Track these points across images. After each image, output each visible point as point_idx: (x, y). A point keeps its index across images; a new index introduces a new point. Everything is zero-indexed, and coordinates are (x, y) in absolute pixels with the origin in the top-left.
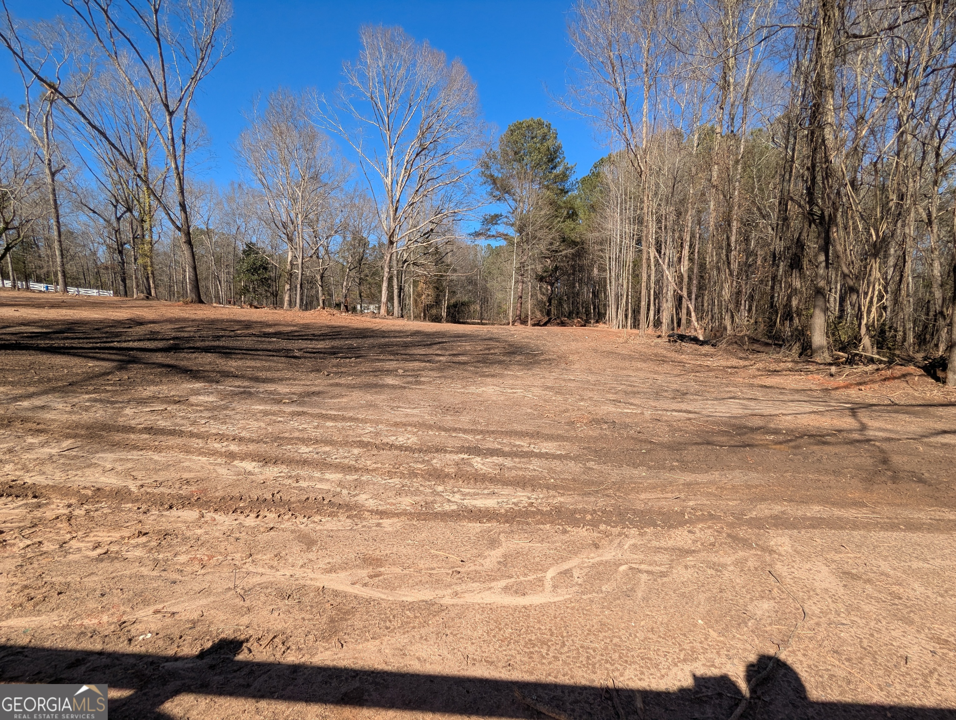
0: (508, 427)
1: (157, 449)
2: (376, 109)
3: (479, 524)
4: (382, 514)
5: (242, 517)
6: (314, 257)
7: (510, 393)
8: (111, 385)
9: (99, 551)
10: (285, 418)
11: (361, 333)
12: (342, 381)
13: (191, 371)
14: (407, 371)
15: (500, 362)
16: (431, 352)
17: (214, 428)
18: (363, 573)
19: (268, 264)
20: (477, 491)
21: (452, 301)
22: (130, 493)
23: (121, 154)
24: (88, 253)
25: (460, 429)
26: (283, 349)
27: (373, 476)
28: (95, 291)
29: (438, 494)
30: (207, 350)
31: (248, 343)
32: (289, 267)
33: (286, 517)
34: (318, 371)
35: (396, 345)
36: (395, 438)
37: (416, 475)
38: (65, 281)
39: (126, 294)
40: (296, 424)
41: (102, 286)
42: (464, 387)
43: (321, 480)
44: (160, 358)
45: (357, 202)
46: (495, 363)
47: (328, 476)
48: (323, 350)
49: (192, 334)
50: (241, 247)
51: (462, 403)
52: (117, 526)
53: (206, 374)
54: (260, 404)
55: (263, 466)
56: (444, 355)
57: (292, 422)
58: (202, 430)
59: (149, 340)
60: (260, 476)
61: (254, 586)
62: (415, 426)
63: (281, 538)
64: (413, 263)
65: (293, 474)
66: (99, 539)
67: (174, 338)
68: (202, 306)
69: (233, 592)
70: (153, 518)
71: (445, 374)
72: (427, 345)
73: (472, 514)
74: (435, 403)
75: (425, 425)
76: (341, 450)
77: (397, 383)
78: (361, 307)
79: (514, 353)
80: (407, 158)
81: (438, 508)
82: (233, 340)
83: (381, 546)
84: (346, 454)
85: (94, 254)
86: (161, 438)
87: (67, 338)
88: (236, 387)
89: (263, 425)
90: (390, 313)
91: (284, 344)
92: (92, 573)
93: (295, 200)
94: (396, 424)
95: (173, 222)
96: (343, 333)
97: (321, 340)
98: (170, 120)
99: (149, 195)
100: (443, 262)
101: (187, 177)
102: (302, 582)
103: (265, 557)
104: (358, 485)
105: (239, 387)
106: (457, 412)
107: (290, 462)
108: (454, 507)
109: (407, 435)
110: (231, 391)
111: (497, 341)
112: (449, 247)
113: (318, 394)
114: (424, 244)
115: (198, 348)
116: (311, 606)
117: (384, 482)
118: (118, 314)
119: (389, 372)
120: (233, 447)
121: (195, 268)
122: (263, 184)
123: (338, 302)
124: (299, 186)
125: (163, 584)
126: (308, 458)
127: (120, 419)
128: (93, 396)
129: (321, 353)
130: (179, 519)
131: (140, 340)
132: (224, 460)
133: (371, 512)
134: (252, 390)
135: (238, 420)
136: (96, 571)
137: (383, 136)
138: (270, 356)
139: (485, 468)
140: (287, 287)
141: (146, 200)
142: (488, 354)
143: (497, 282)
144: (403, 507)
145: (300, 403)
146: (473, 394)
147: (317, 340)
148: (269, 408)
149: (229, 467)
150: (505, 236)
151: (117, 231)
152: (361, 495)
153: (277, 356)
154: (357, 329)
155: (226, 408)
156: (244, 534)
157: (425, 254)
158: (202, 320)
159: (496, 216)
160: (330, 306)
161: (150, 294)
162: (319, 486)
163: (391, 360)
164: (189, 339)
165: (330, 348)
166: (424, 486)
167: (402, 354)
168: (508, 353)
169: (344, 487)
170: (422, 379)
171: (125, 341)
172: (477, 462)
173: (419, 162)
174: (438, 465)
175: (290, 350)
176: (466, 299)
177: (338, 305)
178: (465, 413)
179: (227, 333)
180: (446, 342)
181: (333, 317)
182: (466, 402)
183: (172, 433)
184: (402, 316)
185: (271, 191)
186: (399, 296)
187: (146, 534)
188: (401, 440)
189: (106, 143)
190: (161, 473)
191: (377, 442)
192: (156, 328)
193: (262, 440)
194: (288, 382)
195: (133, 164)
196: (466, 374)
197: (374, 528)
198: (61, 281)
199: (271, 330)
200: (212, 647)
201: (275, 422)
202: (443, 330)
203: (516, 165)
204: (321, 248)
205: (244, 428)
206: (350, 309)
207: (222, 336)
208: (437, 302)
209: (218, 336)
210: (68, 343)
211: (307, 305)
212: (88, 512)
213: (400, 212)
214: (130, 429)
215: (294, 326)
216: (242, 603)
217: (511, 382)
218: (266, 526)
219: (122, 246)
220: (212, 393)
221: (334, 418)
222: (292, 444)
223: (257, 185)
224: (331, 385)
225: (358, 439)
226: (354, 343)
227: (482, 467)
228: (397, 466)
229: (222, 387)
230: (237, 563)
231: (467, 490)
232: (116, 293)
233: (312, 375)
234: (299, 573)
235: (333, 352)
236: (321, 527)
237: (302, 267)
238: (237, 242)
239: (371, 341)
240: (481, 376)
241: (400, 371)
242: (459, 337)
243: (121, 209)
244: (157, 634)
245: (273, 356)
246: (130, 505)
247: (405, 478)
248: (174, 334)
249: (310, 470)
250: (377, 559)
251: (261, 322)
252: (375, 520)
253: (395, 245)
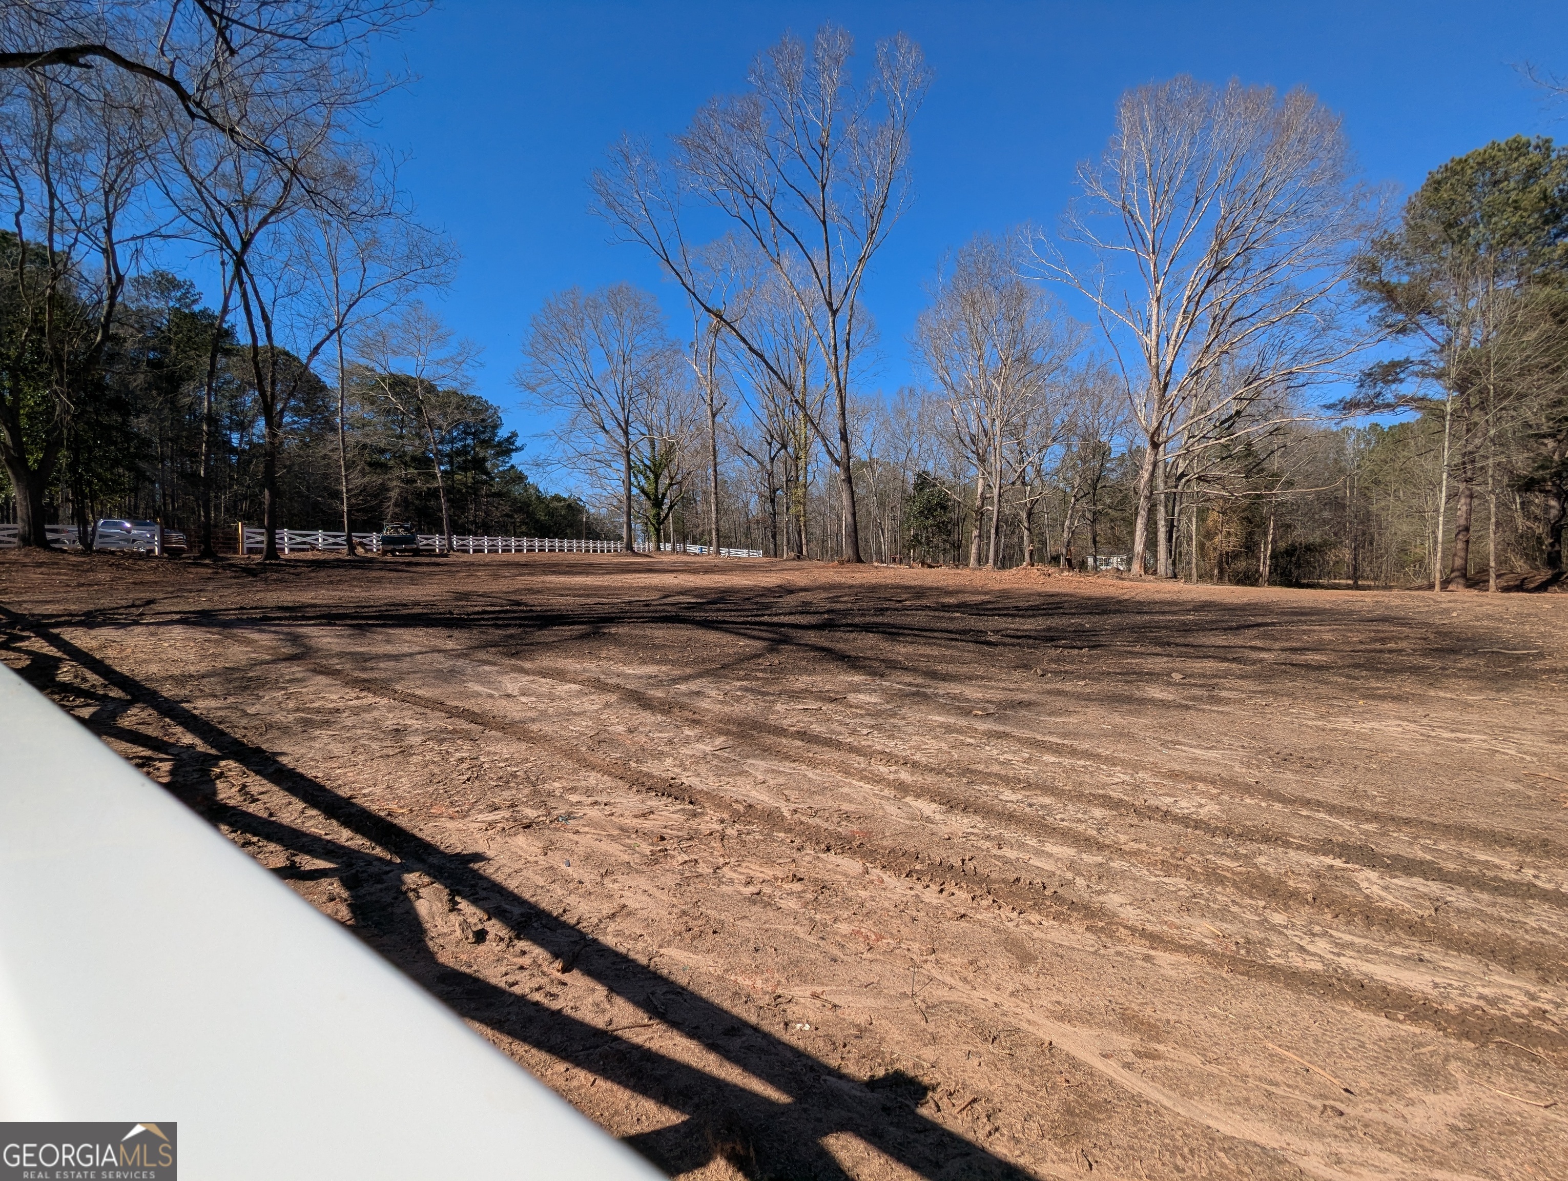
0: (1454, 818)
1: (812, 763)
2: (1131, 223)
3: (1386, 1021)
4: (1155, 940)
5: (919, 886)
6: (1018, 483)
7: (1449, 740)
8: (762, 671)
9: (752, 889)
10: (978, 740)
11: (1097, 605)
12: (1068, 686)
13: (849, 657)
14: (1191, 676)
15: (1415, 670)
16: (1240, 643)
17: (879, 742)
18: (1125, 1042)
19: (949, 500)
20: (1374, 945)
21: (1282, 545)
22: (783, 818)
23: (779, 378)
24: (741, 504)
25: (1319, 804)
26: (971, 630)
27: (1133, 864)
28: (745, 551)
29: (1273, 928)
30: (867, 628)
31: (920, 619)
32: (978, 503)
33: (984, 903)
34: (1026, 667)
35: (1165, 627)
36: (1172, 800)
37: (1221, 881)
38: (718, 541)
39: (775, 555)
40: (995, 752)
41: (751, 546)
42: (1322, 717)
43: (1039, 853)
44: (812, 637)
45: (1091, 386)
46: (1402, 671)
47: (1049, 847)
48: (1033, 633)
49: (849, 605)
50: (911, 479)
51: (1321, 749)
52: (769, 861)
53: (867, 663)
54: (940, 714)
55: (947, 812)
56: (1269, 650)
57: (988, 748)
58: (864, 743)
59: (802, 613)
60: (943, 826)
61: (941, 1003)
62: (1213, 783)
63: (977, 935)
64: (1199, 478)
65: (994, 833)
66: (752, 873)
67: (829, 612)
68: (860, 565)
69: (909, 1001)
70: (807, 858)
71: (1274, 687)
72: (1231, 629)
73: (1364, 993)
74: (1255, 743)
75: (1236, 784)
76: (1070, 807)
77: (1171, 697)
78: (1095, 561)
79: (1453, 651)
80: (1187, 293)
81: (1274, 956)
82: (901, 615)
83: (1155, 1000)
84: (1080, 816)
85: (746, 505)
86: (816, 748)
87: (719, 610)
88: (906, 684)
89: (945, 747)
90: (1149, 569)
91: (973, 622)
92: (745, 917)
93: (990, 399)
94: (1173, 775)
95: (830, 453)
96: (1066, 605)
97: (1030, 616)
98: (834, 322)
99: (805, 424)
100: (1263, 470)
101: (851, 392)
102: (1014, 1022)
103: (954, 960)
104: (1104, 874)
105: (910, 684)
106: (1309, 766)
107: (986, 812)
108: (1318, 966)
109: (1198, 798)
110: (900, 689)
111: (1403, 625)
112: (1278, 440)
113: (1027, 705)
114: (1223, 441)
115: (856, 626)
116: (1031, 1070)
117: (1153, 879)
118: (768, 579)
119: (1152, 677)
120: (905, 776)
121: (854, 515)
122: (945, 383)
123: (1054, 554)
124: (997, 377)
125: (821, 958)
126: (1015, 810)
127: (772, 717)
128: (744, 683)
129: (1030, 637)
130: (838, 869)
131: (791, 614)
132: (893, 793)
133: (1133, 930)
134: (929, 691)
135: (910, 735)
136: (748, 914)
137: (1142, 267)
138: (952, 639)
139: (1391, 898)
140: (976, 533)
141: (804, 431)
142: (1381, 651)
143: (1398, 498)
144: (1197, 936)
145: (999, 718)
146: (1347, 733)
147: (1023, 616)
148: (953, 721)
149: (900, 804)
150: (1419, 402)
151: (771, 475)
152: (1111, 895)
153: (962, 640)
154: (1090, 599)
155: (894, 715)
156: (922, 914)
157: (1223, 459)
158: (861, 586)
159: (1394, 364)
160: (1041, 560)
161: (801, 552)
162: (1035, 862)
163: (1157, 654)
164: (846, 613)
165: (1044, 630)
166: (1241, 906)
167: (1177, 645)
168: (1437, 650)
169: (1079, 873)
170: (1224, 694)
171: (776, 615)
172: (1367, 879)
173: (1215, 294)
174: (1269, 869)
175: (981, 631)
176: (1316, 537)
177: (1055, 559)
178: (1328, 771)
179: (893, 605)
180: (1273, 624)
181: (1048, 579)
182: (1331, 749)
183: (828, 743)
184: (1175, 576)
185: (956, 391)
186: (1169, 539)
187: (801, 879)
188: (1185, 806)
189: (763, 366)
190: (817, 797)
191: (1136, 803)
192: (808, 597)
193: (944, 770)
194: (979, 683)
195: (790, 388)
196: (1324, 690)
197: (1139, 963)
198: (714, 542)
199: (952, 600)
200: (887, 1077)
201: (962, 744)
202: (1264, 600)
203: (1448, 251)
204: (1029, 469)
205: (918, 748)
206: (1076, 564)
207: (887, 609)
208: (1250, 548)
209: (882, 609)
210: (720, 616)
211: (1005, 561)
212: (740, 833)
213: (1172, 392)
214: (781, 732)
215: (986, 593)
216: (923, 1023)
217: (1449, 714)
218: (954, 909)
219: (774, 492)
220: (875, 691)
221: (1057, 750)
222: (989, 784)
223: (937, 387)
224: (1050, 692)
225: (1101, 792)
226: (1087, 622)
227: (1383, 894)
228: (1179, 854)
229: (888, 684)
230: (915, 957)
231: (1348, 938)
232: (766, 554)
233: (1017, 674)
234: (1008, 1004)
235: (1050, 638)
236: (1042, 935)
237: (999, 501)
238: (907, 472)
239: (1116, 619)
240: (1364, 697)
241: (1177, 677)
242: (1302, 614)
243: (776, 446)
244: (817, 1029)
245: (957, 640)
246: (782, 835)
247: (1198, 881)
248: (828, 606)
249: (1019, 833)
250: (1149, 1024)
251: (937, 588)
252: (1139, 948)
253: (1161, 448)
